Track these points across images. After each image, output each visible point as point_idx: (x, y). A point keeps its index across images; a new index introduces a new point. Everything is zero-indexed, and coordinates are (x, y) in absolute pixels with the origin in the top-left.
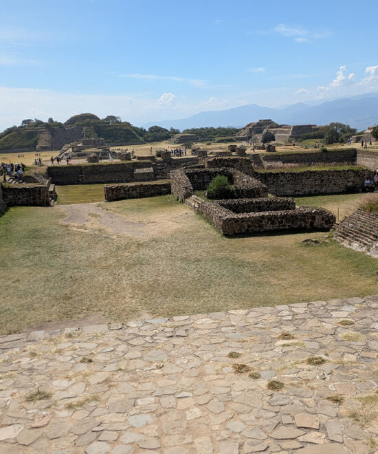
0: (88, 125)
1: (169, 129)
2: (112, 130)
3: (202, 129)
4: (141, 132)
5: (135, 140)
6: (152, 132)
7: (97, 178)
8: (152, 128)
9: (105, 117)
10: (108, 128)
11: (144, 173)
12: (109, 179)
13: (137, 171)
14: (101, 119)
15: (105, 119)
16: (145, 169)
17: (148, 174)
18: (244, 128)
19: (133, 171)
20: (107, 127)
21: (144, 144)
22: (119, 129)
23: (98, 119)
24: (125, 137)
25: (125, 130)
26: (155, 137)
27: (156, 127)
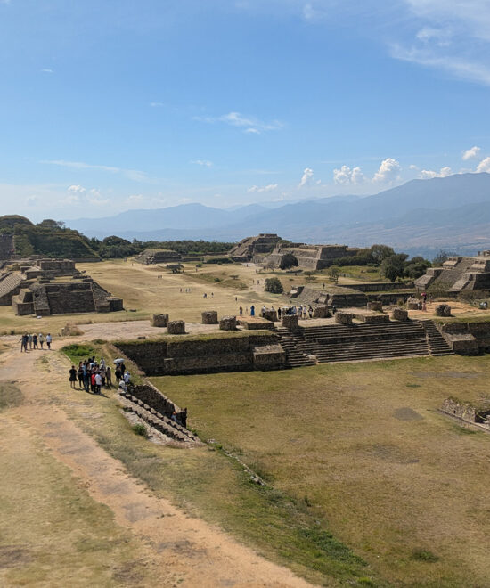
0: (19, 232)
1: (131, 240)
2: (54, 241)
3: (178, 242)
4: (95, 244)
5: (88, 255)
6: (108, 244)
7: (193, 363)
8: (109, 239)
9: (40, 222)
10: (49, 238)
11: (269, 355)
12: (212, 365)
13: (258, 351)
14: (35, 224)
15: (41, 225)
16: (269, 347)
17: (276, 356)
18: (239, 245)
19: (250, 350)
20: (47, 235)
21: (101, 261)
22: (64, 240)
23: (30, 223)
24: (72, 252)
25: (73, 241)
26: (115, 252)
27: (114, 237)
